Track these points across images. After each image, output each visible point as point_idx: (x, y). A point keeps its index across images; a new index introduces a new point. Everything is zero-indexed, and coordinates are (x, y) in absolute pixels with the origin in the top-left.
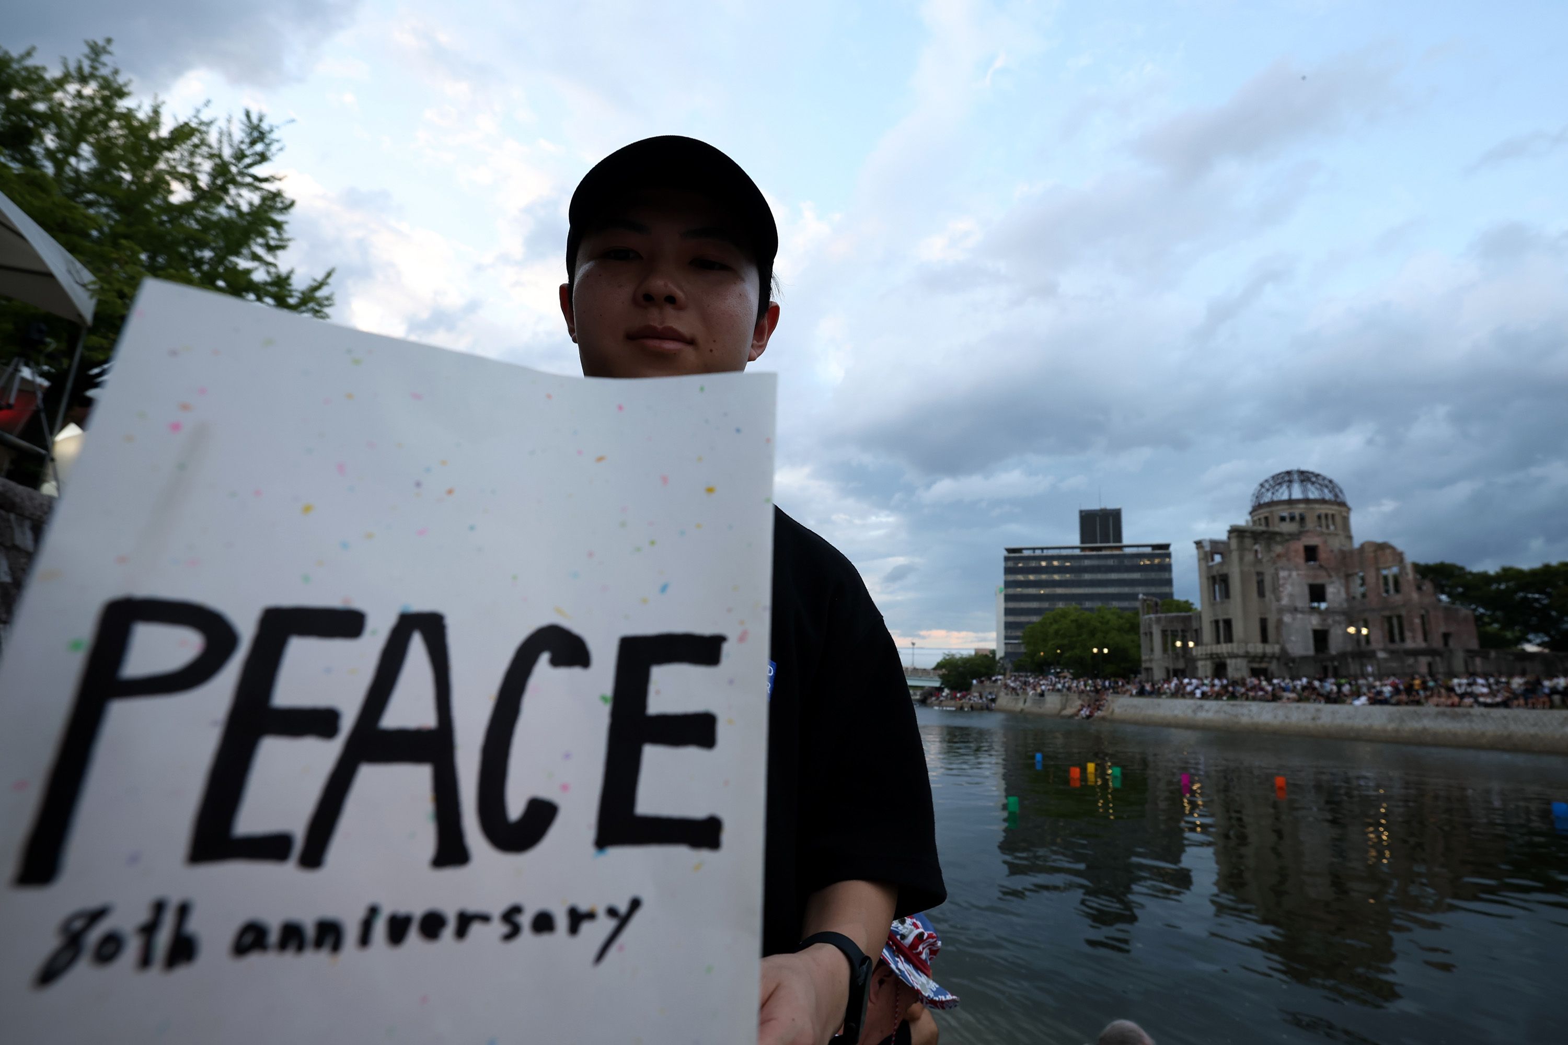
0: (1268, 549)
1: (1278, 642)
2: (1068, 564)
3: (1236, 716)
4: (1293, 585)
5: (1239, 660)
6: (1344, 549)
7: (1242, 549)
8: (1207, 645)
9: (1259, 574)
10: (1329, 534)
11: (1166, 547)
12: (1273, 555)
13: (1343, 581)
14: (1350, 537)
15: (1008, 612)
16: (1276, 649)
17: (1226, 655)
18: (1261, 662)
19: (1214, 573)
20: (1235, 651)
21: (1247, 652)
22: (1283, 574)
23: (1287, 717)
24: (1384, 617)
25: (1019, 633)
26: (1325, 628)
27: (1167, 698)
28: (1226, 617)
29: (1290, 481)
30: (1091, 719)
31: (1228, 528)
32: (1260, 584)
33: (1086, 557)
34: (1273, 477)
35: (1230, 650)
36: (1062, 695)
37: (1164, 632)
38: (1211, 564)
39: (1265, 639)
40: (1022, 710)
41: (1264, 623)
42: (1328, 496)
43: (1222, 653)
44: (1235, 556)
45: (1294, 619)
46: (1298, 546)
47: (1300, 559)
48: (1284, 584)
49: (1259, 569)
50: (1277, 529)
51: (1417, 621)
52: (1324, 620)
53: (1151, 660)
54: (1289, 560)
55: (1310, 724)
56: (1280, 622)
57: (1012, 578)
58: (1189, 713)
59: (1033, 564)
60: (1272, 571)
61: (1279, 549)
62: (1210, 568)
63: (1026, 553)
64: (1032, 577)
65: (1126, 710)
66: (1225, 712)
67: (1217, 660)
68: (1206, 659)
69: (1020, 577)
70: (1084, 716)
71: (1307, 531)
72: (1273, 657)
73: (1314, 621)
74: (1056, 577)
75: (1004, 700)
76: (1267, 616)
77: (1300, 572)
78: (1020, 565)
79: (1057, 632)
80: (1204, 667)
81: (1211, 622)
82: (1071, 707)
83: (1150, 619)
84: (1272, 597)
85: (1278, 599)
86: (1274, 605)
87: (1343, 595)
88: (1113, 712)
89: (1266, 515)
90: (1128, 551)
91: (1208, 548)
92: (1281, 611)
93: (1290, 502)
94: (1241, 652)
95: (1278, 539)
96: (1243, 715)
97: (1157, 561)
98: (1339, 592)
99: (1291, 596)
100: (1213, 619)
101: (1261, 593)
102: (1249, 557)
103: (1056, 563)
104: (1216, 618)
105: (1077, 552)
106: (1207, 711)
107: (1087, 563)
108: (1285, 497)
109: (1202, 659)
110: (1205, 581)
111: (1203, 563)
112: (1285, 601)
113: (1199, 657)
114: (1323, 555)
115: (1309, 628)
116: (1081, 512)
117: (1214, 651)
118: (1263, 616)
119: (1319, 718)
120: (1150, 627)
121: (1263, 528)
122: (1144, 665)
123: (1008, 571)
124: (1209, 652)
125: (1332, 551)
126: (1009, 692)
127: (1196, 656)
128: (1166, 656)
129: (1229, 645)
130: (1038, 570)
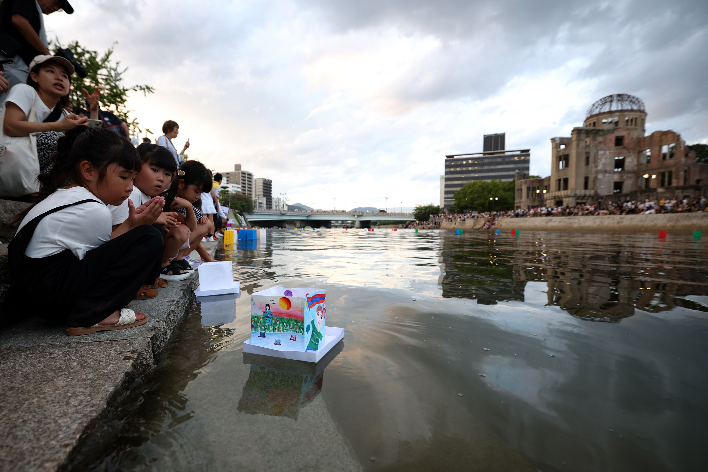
0: (594, 139)
1: (593, 189)
2: (476, 162)
3: (571, 223)
4: (606, 158)
5: (570, 198)
6: (640, 137)
7: (579, 140)
8: (552, 192)
9: (587, 153)
10: (632, 129)
11: (528, 151)
12: (597, 142)
13: (636, 155)
14: (644, 131)
15: (446, 186)
16: (592, 192)
17: (563, 196)
18: (582, 199)
19: (561, 154)
20: (569, 194)
21: (576, 194)
22: (601, 153)
23: (602, 223)
24: (660, 173)
25: (452, 196)
26: (622, 181)
27: (530, 217)
28: (565, 177)
29: (611, 101)
30: (489, 230)
31: (572, 129)
32: (587, 159)
33: (486, 158)
34: (601, 100)
35: (566, 194)
36: (474, 220)
37: (528, 189)
38: (559, 150)
39: (586, 187)
40: (454, 228)
41: (586, 180)
42: (635, 108)
43: (561, 196)
44: (574, 144)
45: (604, 177)
46: (612, 137)
47: (612, 144)
48: (601, 158)
49: (587, 150)
50: (600, 128)
51: (682, 173)
52: (622, 177)
53: (520, 202)
54: (605, 145)
55: (616, 226)
56: (596, 179)
57: (448, 170)
58: (544, 224)
59: (459, 163)
60: (595, 151)
61: (600, 139)
62: (558, 152)
63: (455, 157)
64: (458, 169)
65: (508, 224)
66: (564, 222)
67: (558, 199)
68: (551, 199)
69: (452, 169)
70: (486, 228)
71: (619, 128)
72: (590, 196)
73: (616, 178)
74: (470, 168)
75: (445, 224)
76: (589, 175)
77: (612, 151)
78: (453, 164)
79: (471, 192)
80: (550, 203)
81: (556, 180)
82: (479, 225)
83: (521, 182)
84: (593, 165)
85: (596, 166)
86: (594, 170)
87: (635, 162)
88: (501, 226)
89: (594, 121)
90: (507, 154)
91: (558, 142)
92: (597, 172)
93: (611, 113)
94: (573, 194)
95: (601, 133)
96: (575, 223)
97: (523, 158)
98: (633, 161)
99: (604, 164)
100: (558, 178)
101: (587, 163)
102: (582, 144)
103: (470, 162)
104: (559, 178)
105: (482, 156)
106: (554, 222)
107: (486, 161)
108: (607, 110)
109: (549, 199)
110: (555, 159)
111: (555, 150)
112: (600, 167)
113: (548, 198)
114: (626, 141)
115: (612, 181)
116: (484, 136)
117: (557, 195)
118: (587, 176)
119: (622, 222)
120: (521, 185)
121: (592, 128)
122: (516, 205)
123: (447, 167)
124: (554, 195)
125: (632, 139)
126: (448, 220)
127: (546, 198)
128: (528, 200)
129: (566, 191)
130: (462, 166)
